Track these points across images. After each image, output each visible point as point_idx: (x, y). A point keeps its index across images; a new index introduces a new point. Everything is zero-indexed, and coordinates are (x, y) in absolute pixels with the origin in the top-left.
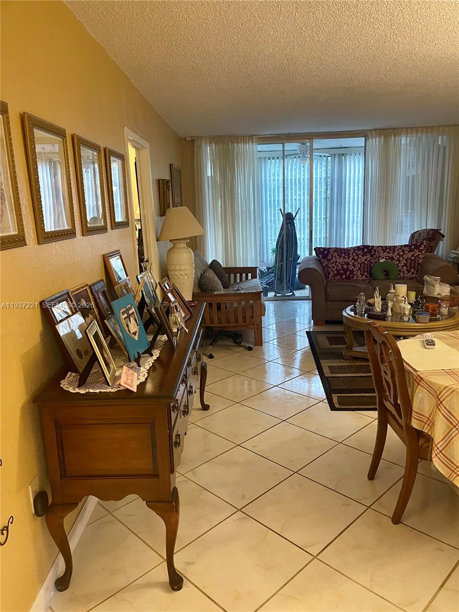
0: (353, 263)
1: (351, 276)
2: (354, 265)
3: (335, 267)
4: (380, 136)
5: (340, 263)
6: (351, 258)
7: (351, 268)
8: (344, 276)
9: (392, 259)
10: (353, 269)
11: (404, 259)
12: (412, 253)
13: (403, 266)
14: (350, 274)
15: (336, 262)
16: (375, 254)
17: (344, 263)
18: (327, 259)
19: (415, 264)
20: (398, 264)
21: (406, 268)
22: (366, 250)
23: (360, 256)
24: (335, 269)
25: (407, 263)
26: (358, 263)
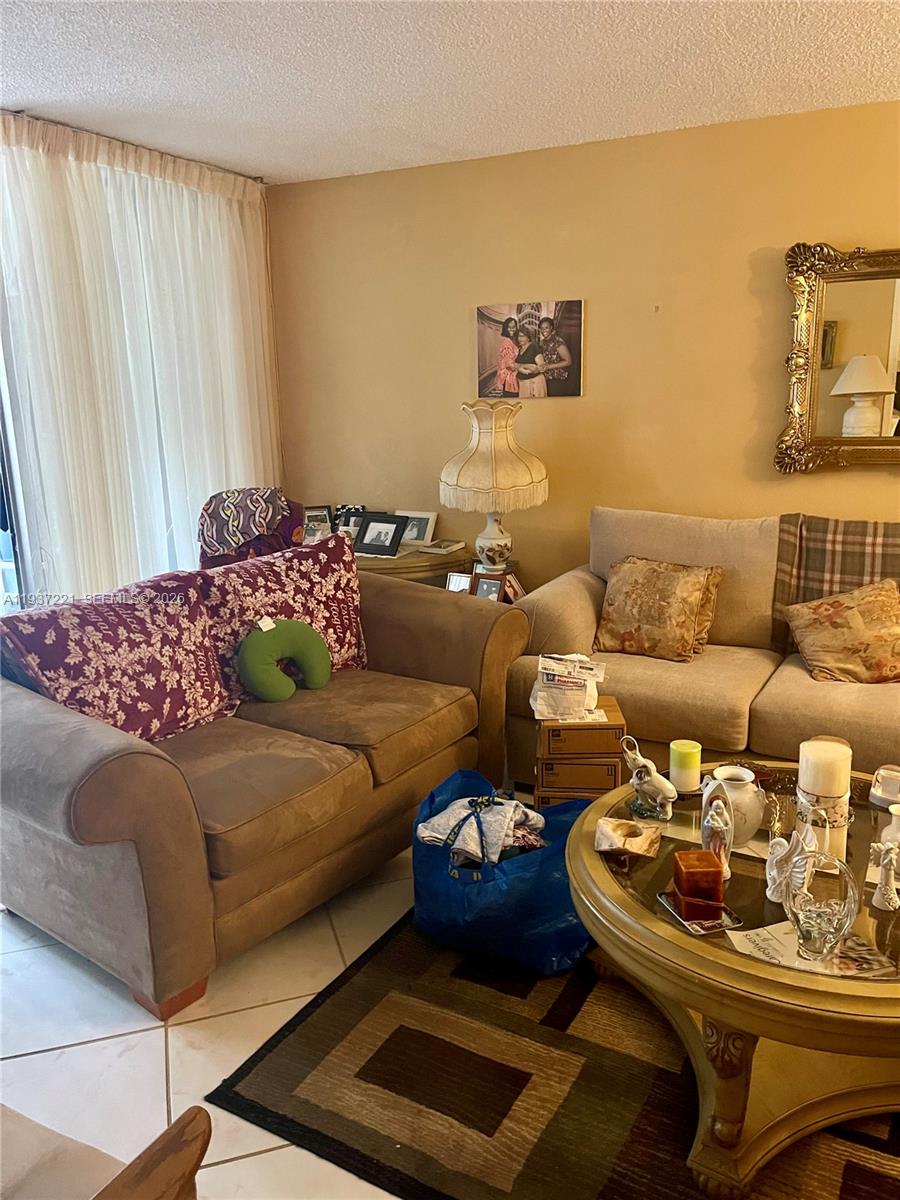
0: (171, 658)
1: (180, 714)
2: (178, 667)
3: (113, 694)
4: (33, 146)
5: (124, 673)
6: (156, 639)
7: (171, 680)
8: (156, 724)
9: (287, 610)
10: (179, 682)
11: (319, 602)
12: (332, 579)
13: (326, 628)
14: (174, 709)
15: (109, 671)
16: (224, 603)
17: (139, 668)
18: (67, 667)
19: (348, 614)
20: (310, 624)
21: (335, 632)
22: (192, 594)
23: (185, 623)
24: (113, 705)
25: (331, 617)
26: (188, 652)
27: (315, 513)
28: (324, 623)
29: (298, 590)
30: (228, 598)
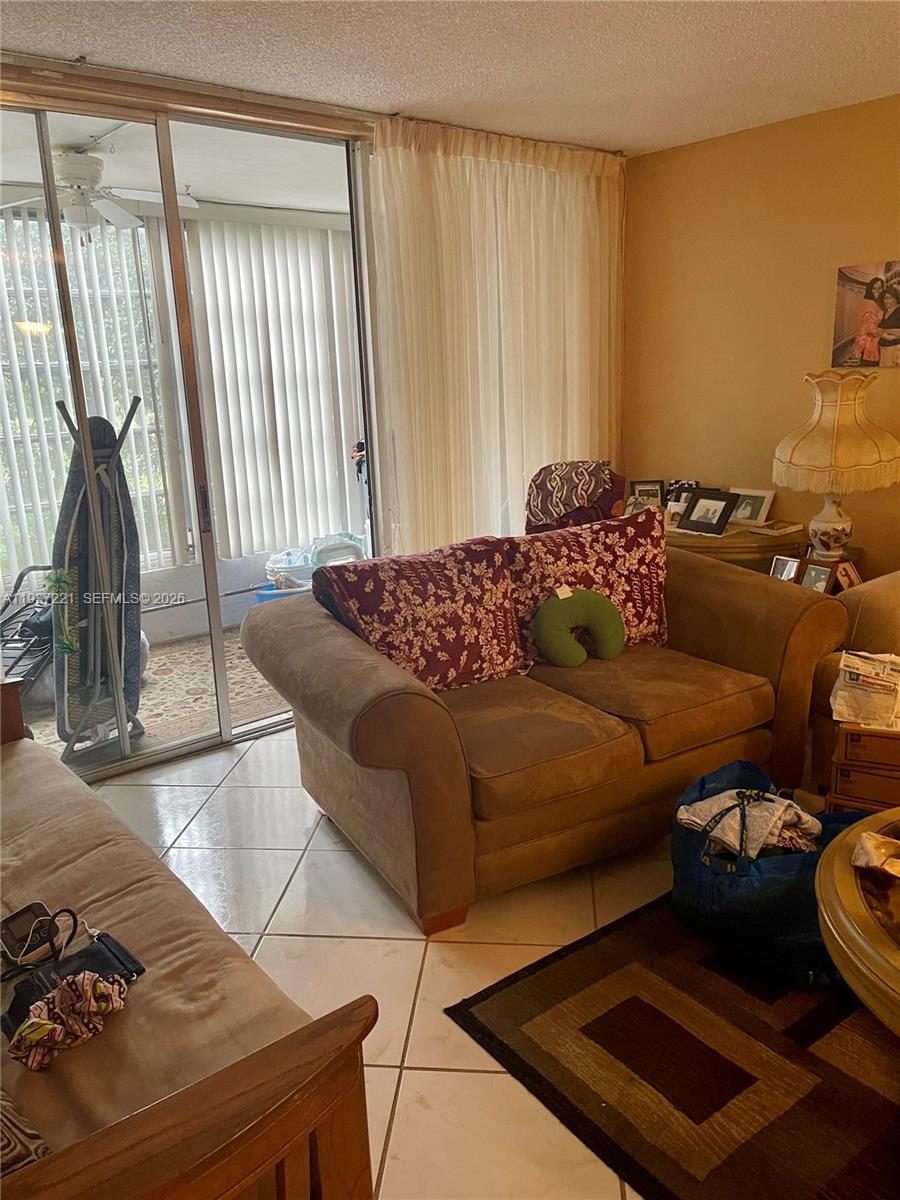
0: (472, 615)
1: (475, 666)
2: (477, 624)
3: (417, 642)
5: (429, 624)
6: (460, 597)
7: (470, 635)
8: (452, 673)
9: (587, 580)
10: (477, 638)
11: (620, 576)
12: (637, 554)
13: (625, 602)
14: (471, 660)
15: (416, 621)
16: (527, 569)
17: (442, 621)
18: (381, 613)
19: (651, 589)
20: (609, 597)
21: (634, 607)
22: (498, 558)
23: (488, 585)
24: (416, 651)
25: (632, 591)
26: (488, 612)
27: (648, 488)
28: (624, 596)
29: (600, 562)
30: (531, 564)
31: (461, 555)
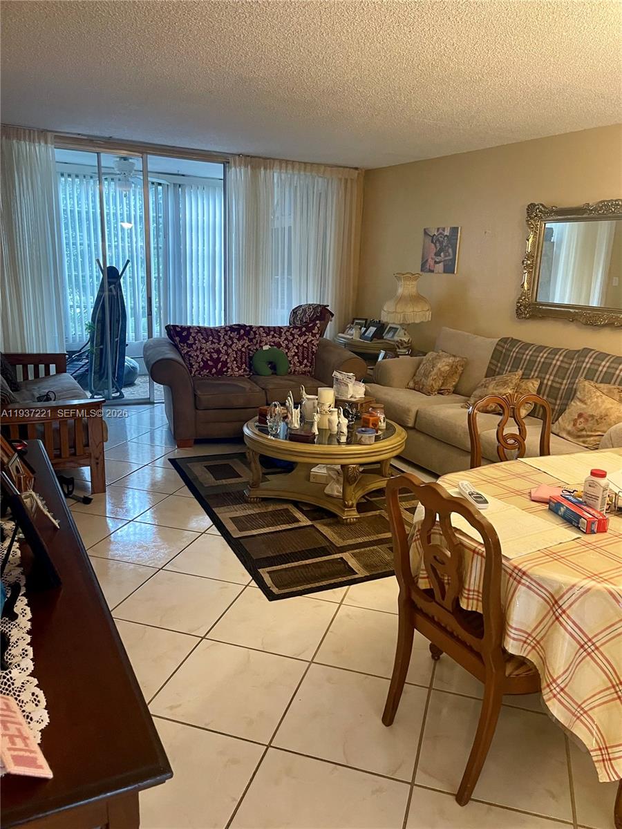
0: (226, 351)
1: (224, 370)
2: (227, 354)
3: (201, 356)
4: (246, 166)
5: (207, 351)
6: (222, 344)
7: (224, 358)
8: (214, 370)
9: (279, 345)
10: (226, 359)
11: (294, 345)
12: (304, 338)
13: (294, 356)
14: (223, 366)
15: (201, 349)
16: (255, 338)
17: (212, 351)
18: (188, 344)
19: (308, 353)
20: (287, 353)
21: (298, 358)
22: (242, 332)
23: (235, 341)
24: (200, 359)
25: (298, 352)
26: (233, 351)
28: (294, 354)
29: (286, 339)
30: (257, 336)
31: (228, 329)
